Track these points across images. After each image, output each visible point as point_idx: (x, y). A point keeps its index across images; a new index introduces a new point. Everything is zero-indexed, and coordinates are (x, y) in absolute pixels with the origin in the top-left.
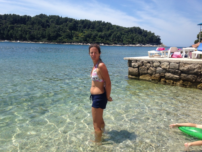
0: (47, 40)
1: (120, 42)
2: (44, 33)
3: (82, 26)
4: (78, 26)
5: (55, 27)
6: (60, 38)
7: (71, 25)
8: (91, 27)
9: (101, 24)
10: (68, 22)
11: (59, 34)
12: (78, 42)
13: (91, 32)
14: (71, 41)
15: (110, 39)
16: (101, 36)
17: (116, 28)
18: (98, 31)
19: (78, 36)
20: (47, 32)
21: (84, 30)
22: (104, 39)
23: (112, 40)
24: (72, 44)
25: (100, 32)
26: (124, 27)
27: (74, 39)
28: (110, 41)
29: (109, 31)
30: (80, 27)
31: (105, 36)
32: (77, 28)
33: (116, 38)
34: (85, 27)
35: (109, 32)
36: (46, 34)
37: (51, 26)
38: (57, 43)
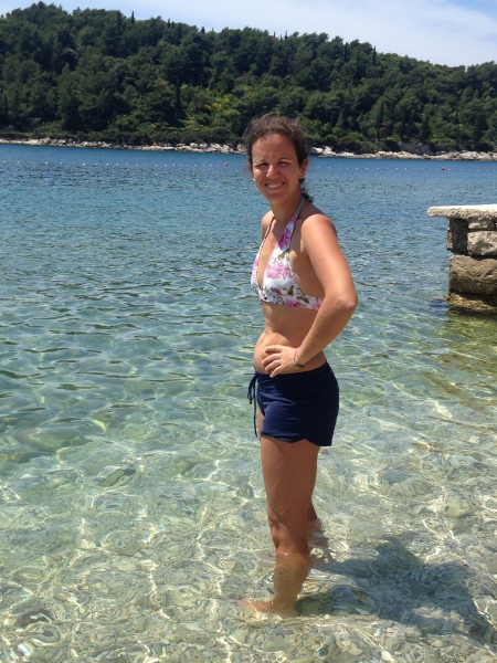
0: (65, 128)
1: (414, 141)
2: (50, 93)
3: (231, 60)
4: (212, 63)
5: (103, 65)
6: (124, 120)
7: (176, 54)
8: (272, 67)
9: (325, 52)
10: (161, 43)
11: (121, 100)
12: (209, 141)
13: (271, 89)
14: (175, 132)
15: (368, 124)
16: (323, 108)
17: (396, 69)
18: (309, 85)
19: (208, 112)
20: (62, 89)
21: (241, 82)
22: (334, 125)
23: (372, 131)
24: (178, 151)
25: (314, 88)
26: (438, 66)
27: (191, 123)
28: (366, 134)
29: (362, 83)
30: (222, 64)
31: (338, 111)
32: (206, 69)
33: (395, 119)
34: (242, 66)
35: (363, 89)
36: (57, 99)
37: (81, 59)
38: (107, 142)
